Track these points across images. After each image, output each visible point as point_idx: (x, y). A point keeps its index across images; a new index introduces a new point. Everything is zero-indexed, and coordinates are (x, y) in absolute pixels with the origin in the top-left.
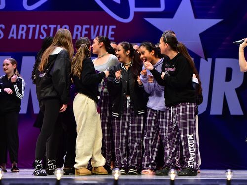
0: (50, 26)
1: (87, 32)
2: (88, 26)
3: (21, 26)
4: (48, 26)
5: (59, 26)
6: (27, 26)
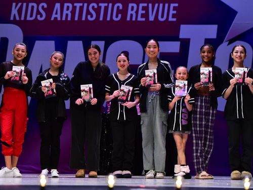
0: (100, 5)
1: (144, 12)
2: (145, 5)
3: (66, 5)
4: (98, 5)
5: (110, 5)
6: (73, 5)
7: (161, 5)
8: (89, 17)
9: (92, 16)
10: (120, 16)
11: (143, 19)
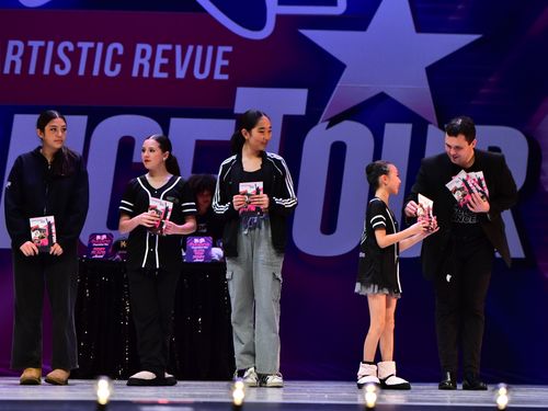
0: (80, 44)
1: (166, 61)
2: (169, 47)
3: (11, 44)
4: (75, 44)
5: (100, 46)
6: (26, 44)
7: (200, 48)
8: (57, 67)
9: (63, 67)
10: (118, 67)
11: (165, 75)
